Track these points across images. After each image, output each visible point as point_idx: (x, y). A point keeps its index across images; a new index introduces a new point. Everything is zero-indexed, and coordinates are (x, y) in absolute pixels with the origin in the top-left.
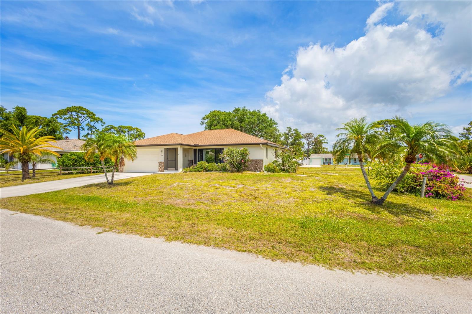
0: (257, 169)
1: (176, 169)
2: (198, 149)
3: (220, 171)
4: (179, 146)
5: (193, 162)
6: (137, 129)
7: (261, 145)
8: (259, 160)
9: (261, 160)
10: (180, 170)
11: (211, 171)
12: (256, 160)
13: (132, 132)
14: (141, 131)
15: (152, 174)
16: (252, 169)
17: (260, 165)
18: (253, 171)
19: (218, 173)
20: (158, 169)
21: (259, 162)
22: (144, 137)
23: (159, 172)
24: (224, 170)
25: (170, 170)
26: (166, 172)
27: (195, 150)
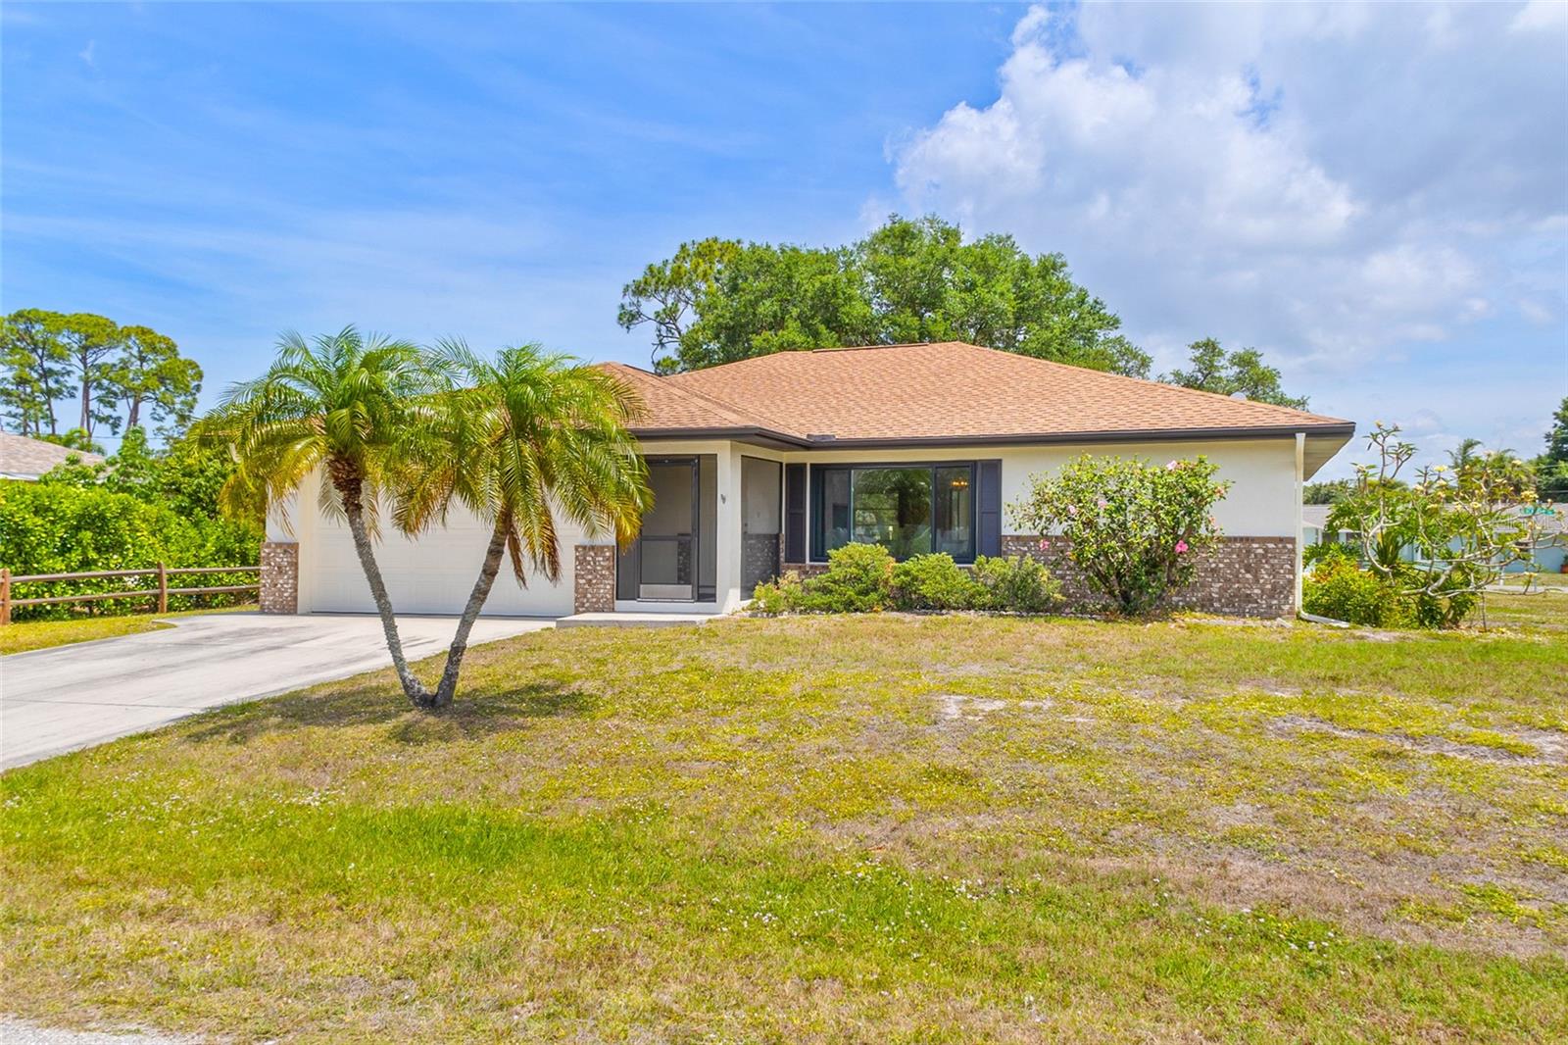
0: (1248, 598)
1: (706, 594)
2: (811, 465)
3: (996, 608)
4: (727, 443)
5: (782, 546)
6: (148, 338)
7: (1301, 437)
8: (1263, 540)
9: (1281, 540)
10: (732, 601)
11: (941, 606)
12: (1241, 539)
13: (112, 357)
14: (172, 349)
15: (552, 624)
16: (1211, 600)
17: (1274, 572)
18: (1217, 612)
19: (989, 625)
20: (573, 595)
21: (1266, 550)
22: (198, 388)
23: (577, 612)
24: (1024, 600)
25: (657, 599)
26: (628, 613)
27: (795, 471)
